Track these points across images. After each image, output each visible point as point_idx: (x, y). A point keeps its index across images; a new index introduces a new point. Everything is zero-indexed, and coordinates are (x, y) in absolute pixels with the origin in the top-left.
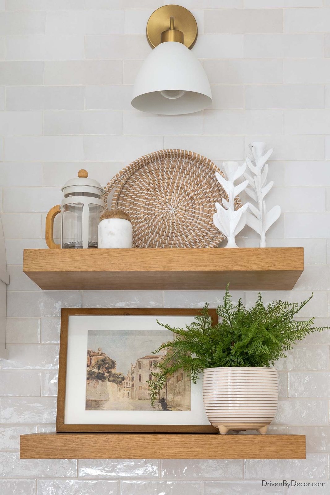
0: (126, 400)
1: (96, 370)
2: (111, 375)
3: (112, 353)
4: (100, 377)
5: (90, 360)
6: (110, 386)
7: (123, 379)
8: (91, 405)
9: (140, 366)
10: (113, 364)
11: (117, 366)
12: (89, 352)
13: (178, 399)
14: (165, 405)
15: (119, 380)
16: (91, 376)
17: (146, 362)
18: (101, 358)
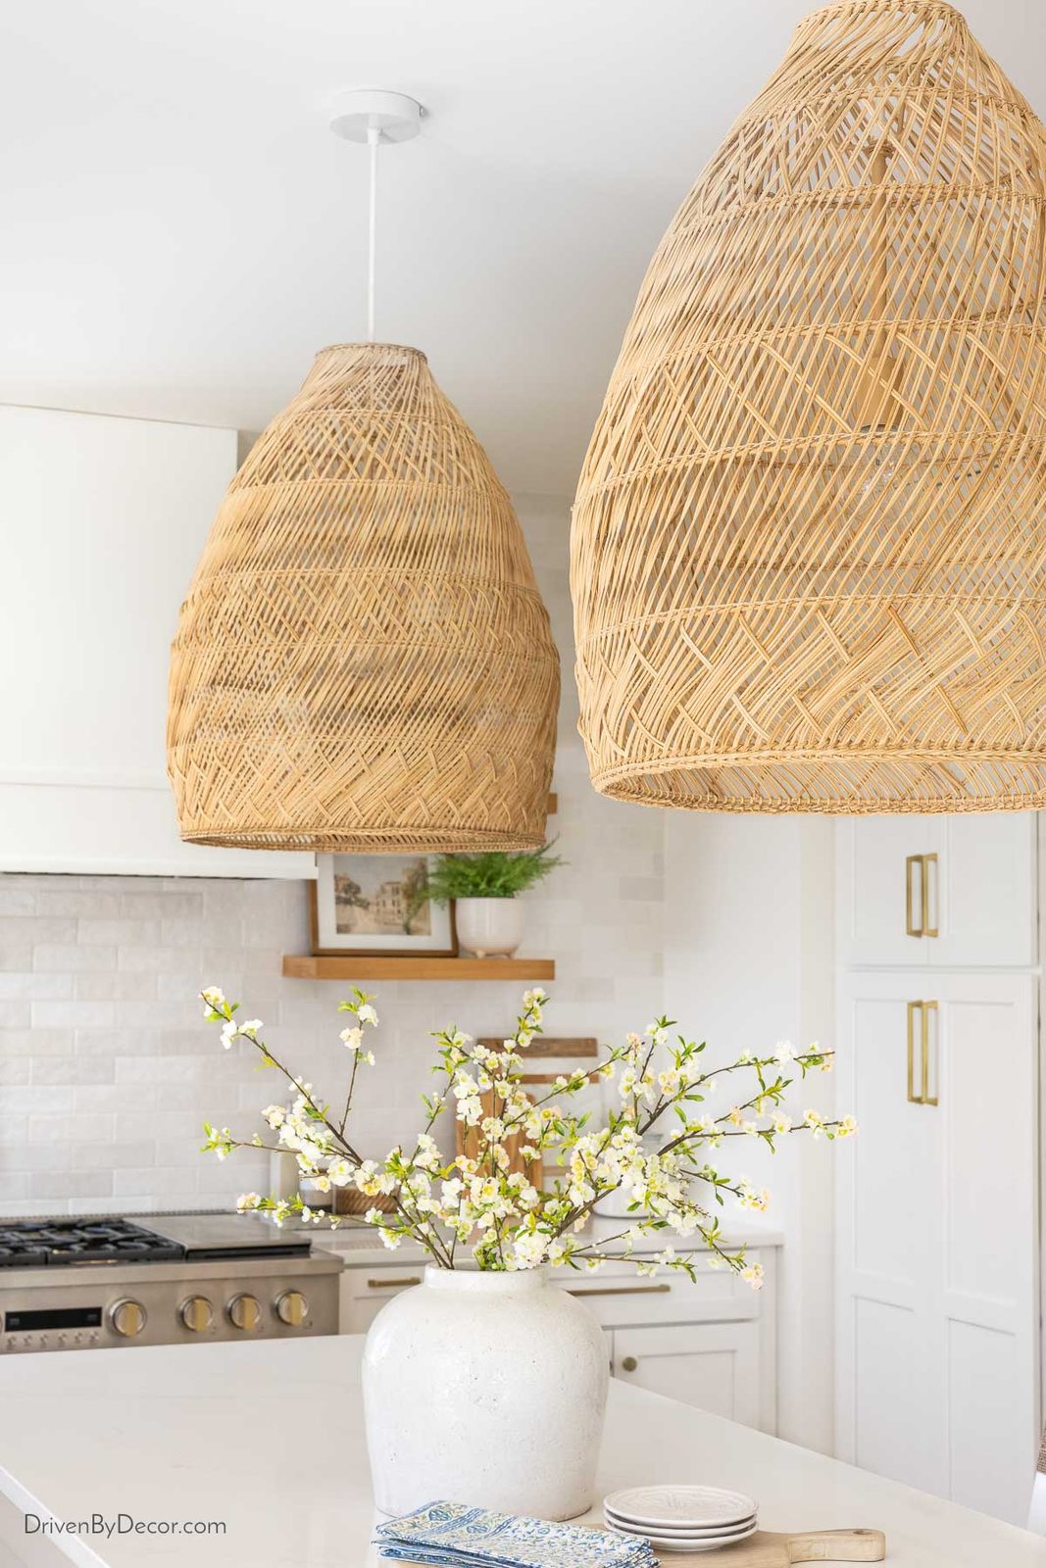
0: (373, 926)
1: (343, 895)
2: (358, 900)
3: (356, 878)
4: (347, 902)
5: (337, 885)
6: (357, 910)
7: (369, 904)
8: (342, 929)
9: (383, 891)
10: (358, 890)
11: (363, 890)
12: (336, 877)
13: (420, 924)
14: (408, 931)
15: (365, 905)
16: (339, 901)
17: (388, 888)
18: (346, 882)
